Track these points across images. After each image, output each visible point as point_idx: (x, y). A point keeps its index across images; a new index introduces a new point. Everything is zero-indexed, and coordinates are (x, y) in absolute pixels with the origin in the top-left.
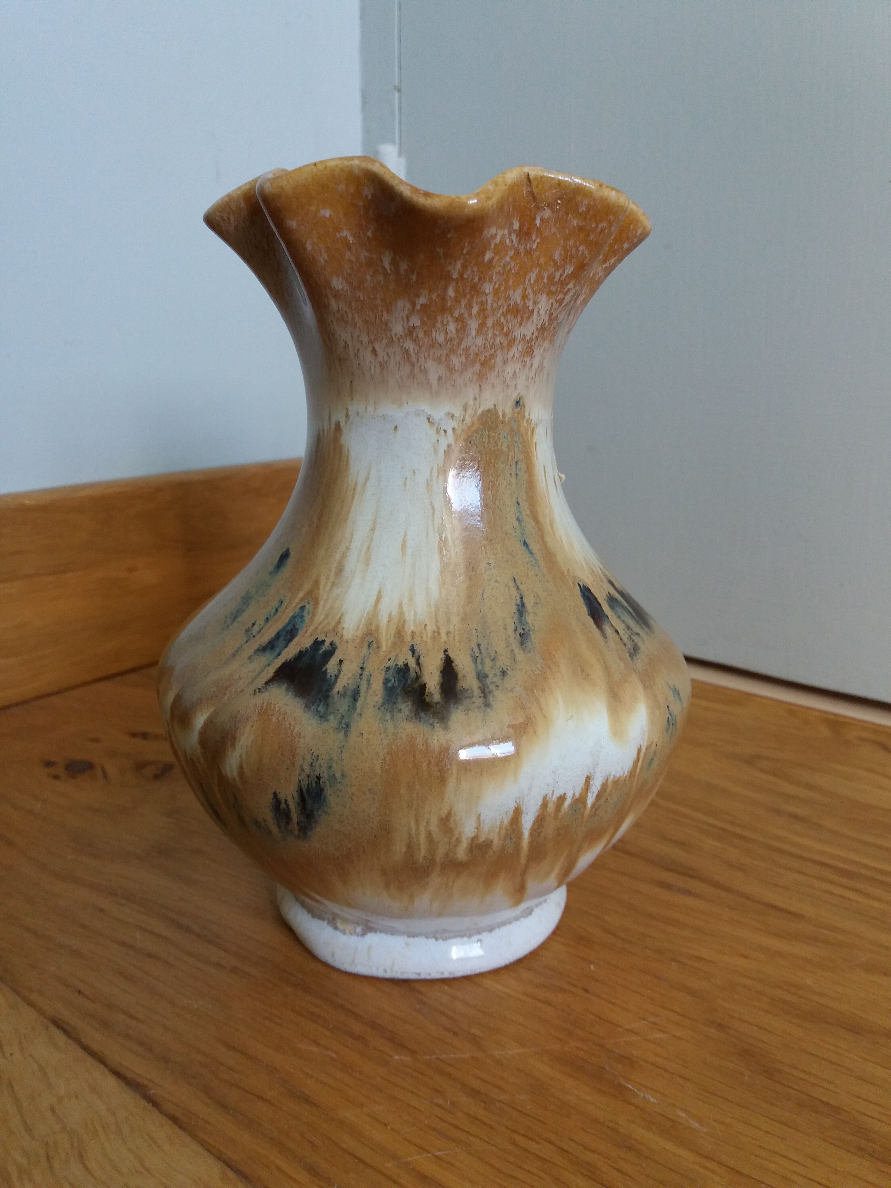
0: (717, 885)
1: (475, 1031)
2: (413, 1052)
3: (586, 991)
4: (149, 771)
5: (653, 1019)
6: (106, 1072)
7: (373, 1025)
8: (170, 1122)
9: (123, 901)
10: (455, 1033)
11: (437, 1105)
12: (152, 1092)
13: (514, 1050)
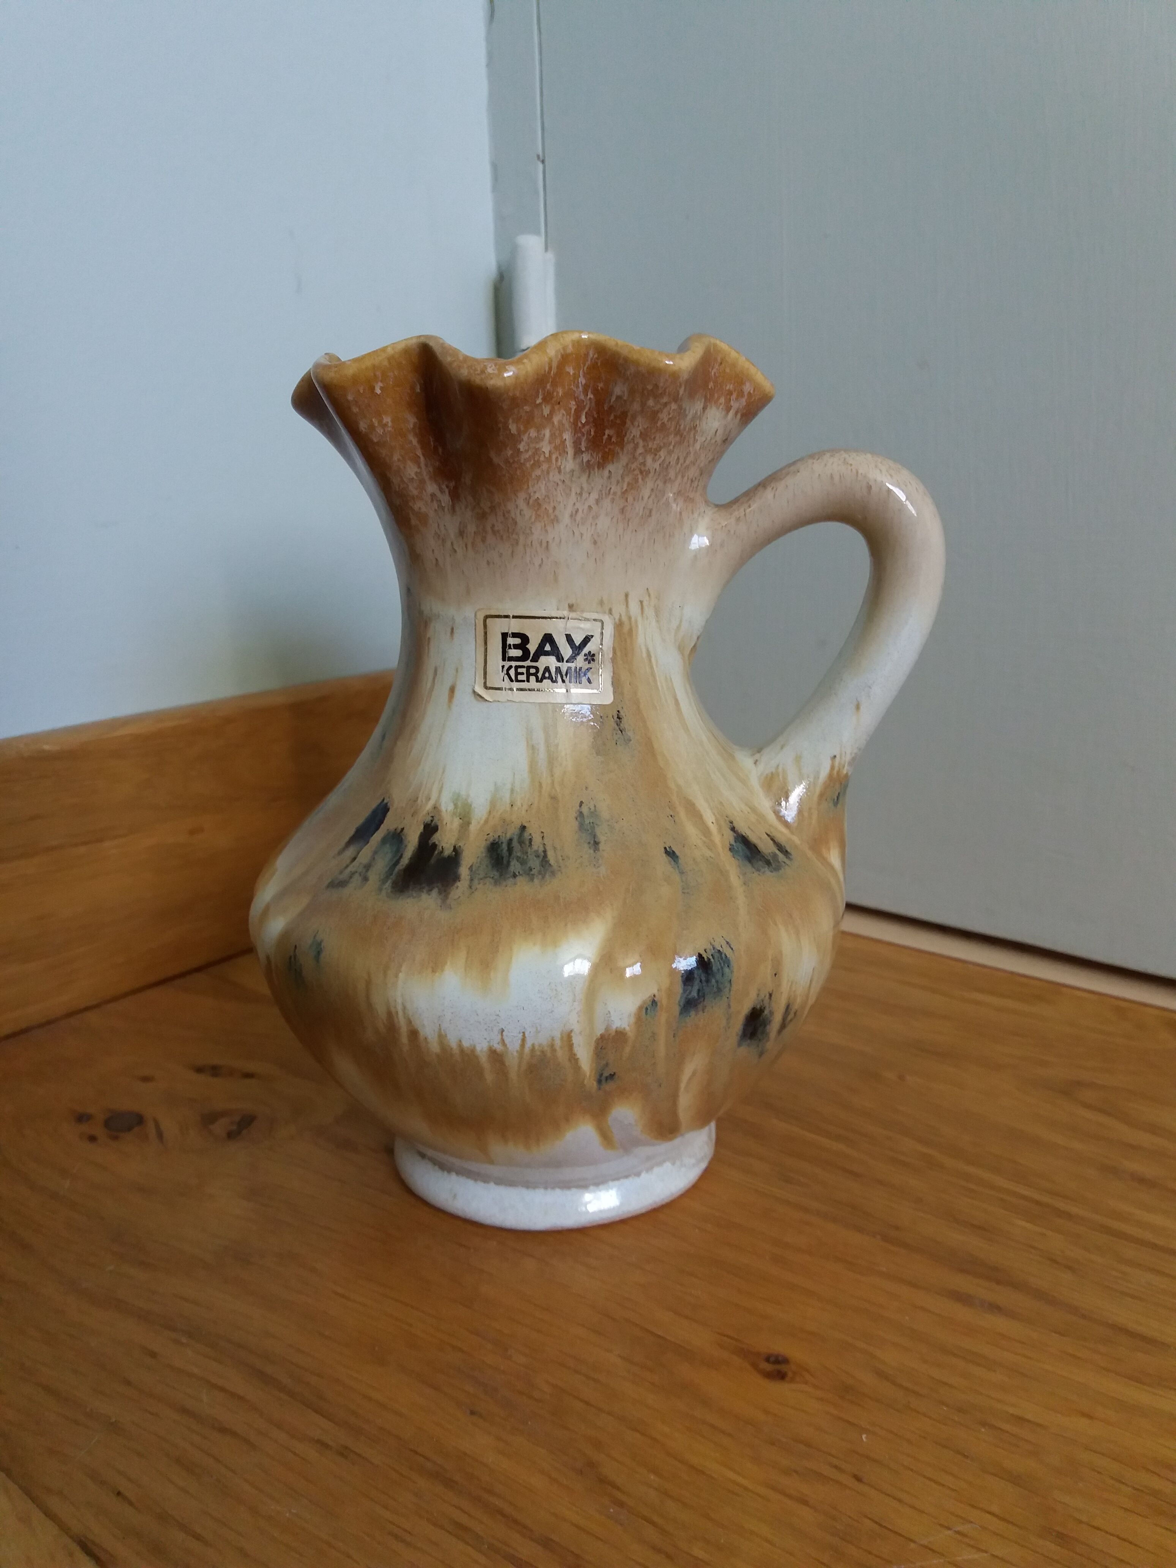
1: (698, 1551)
4: (220, 1127)
5: (960, 1528)
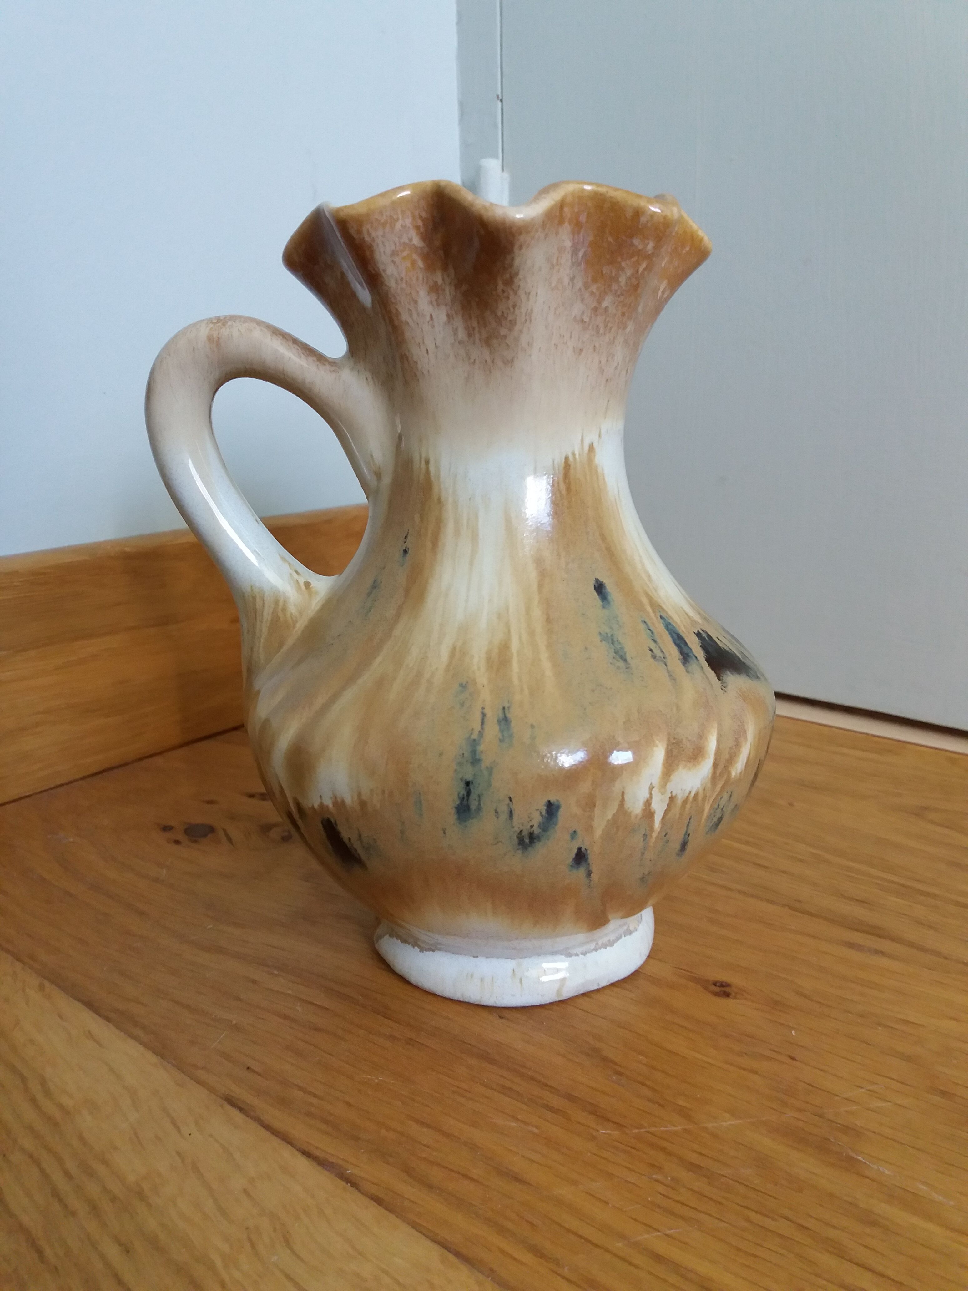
0: (911, 945)
2: (620, 1126)
3: (793, 1058)
4: (275, 834)
5: (870, 1088)
6: (294, 1150)
7: (571, 1098)
9: (276, 972)
10: (660, 1105)
11: (657, 1181)
12: (348, 1172)
13: (728, 1122)
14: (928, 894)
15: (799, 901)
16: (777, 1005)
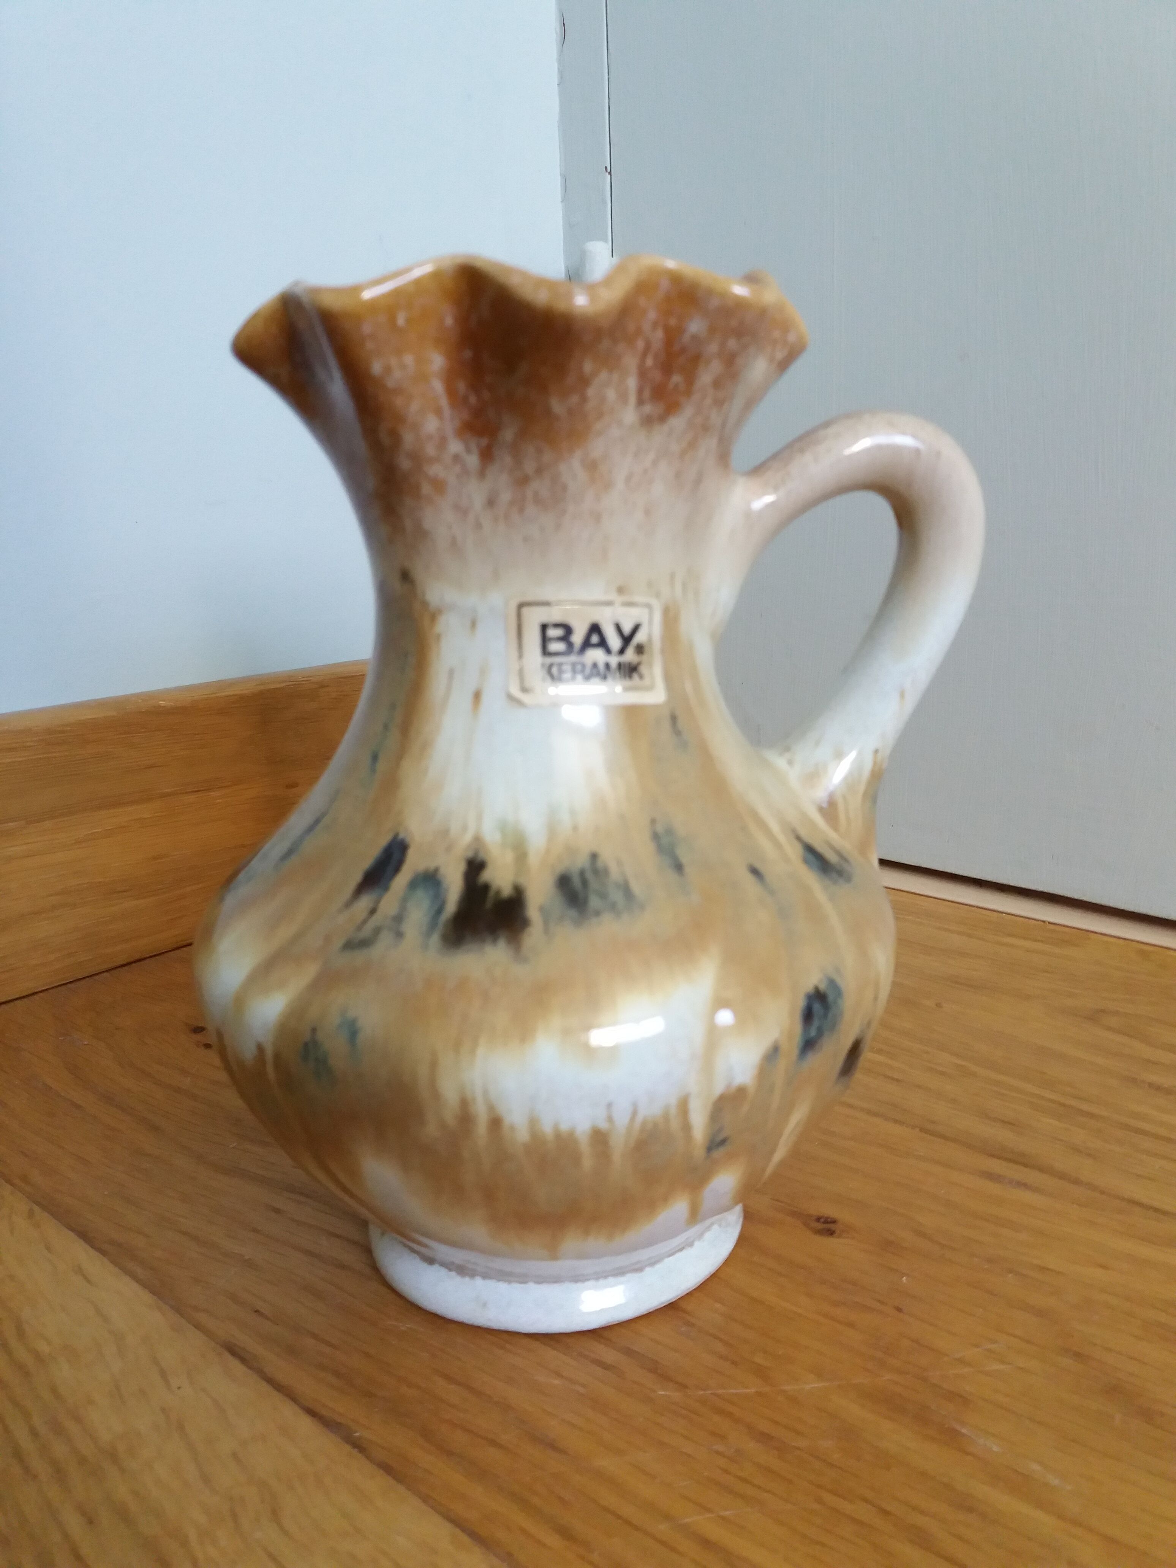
0: (1062, 1176)
1: (759, 1359)
2: (683, 1387)
3: (899, 1310)
6: (298, 1408)
7: (628, 1353)
8: (382, 1472)
9: (303, 1200)
10: (735, 1363)
11: (718, 1453)
12: (357, 1434)
13: (812, 1384)
14: (1092, 1116)
15: (933, 1122)
16: (888, 1245)
